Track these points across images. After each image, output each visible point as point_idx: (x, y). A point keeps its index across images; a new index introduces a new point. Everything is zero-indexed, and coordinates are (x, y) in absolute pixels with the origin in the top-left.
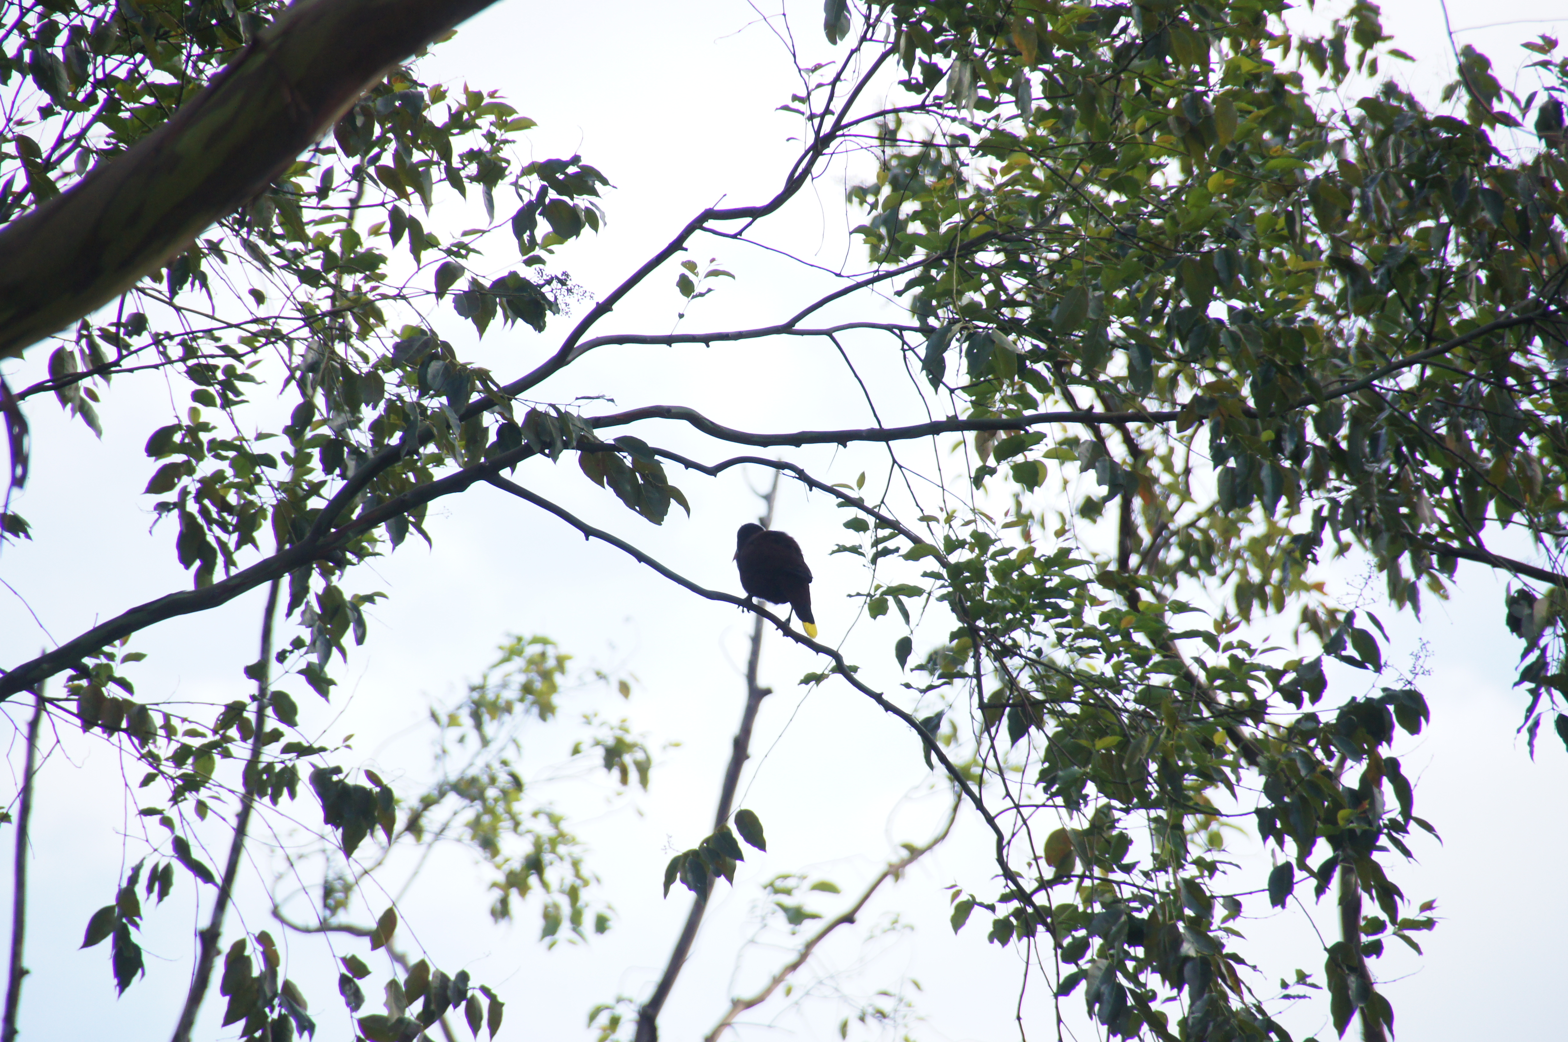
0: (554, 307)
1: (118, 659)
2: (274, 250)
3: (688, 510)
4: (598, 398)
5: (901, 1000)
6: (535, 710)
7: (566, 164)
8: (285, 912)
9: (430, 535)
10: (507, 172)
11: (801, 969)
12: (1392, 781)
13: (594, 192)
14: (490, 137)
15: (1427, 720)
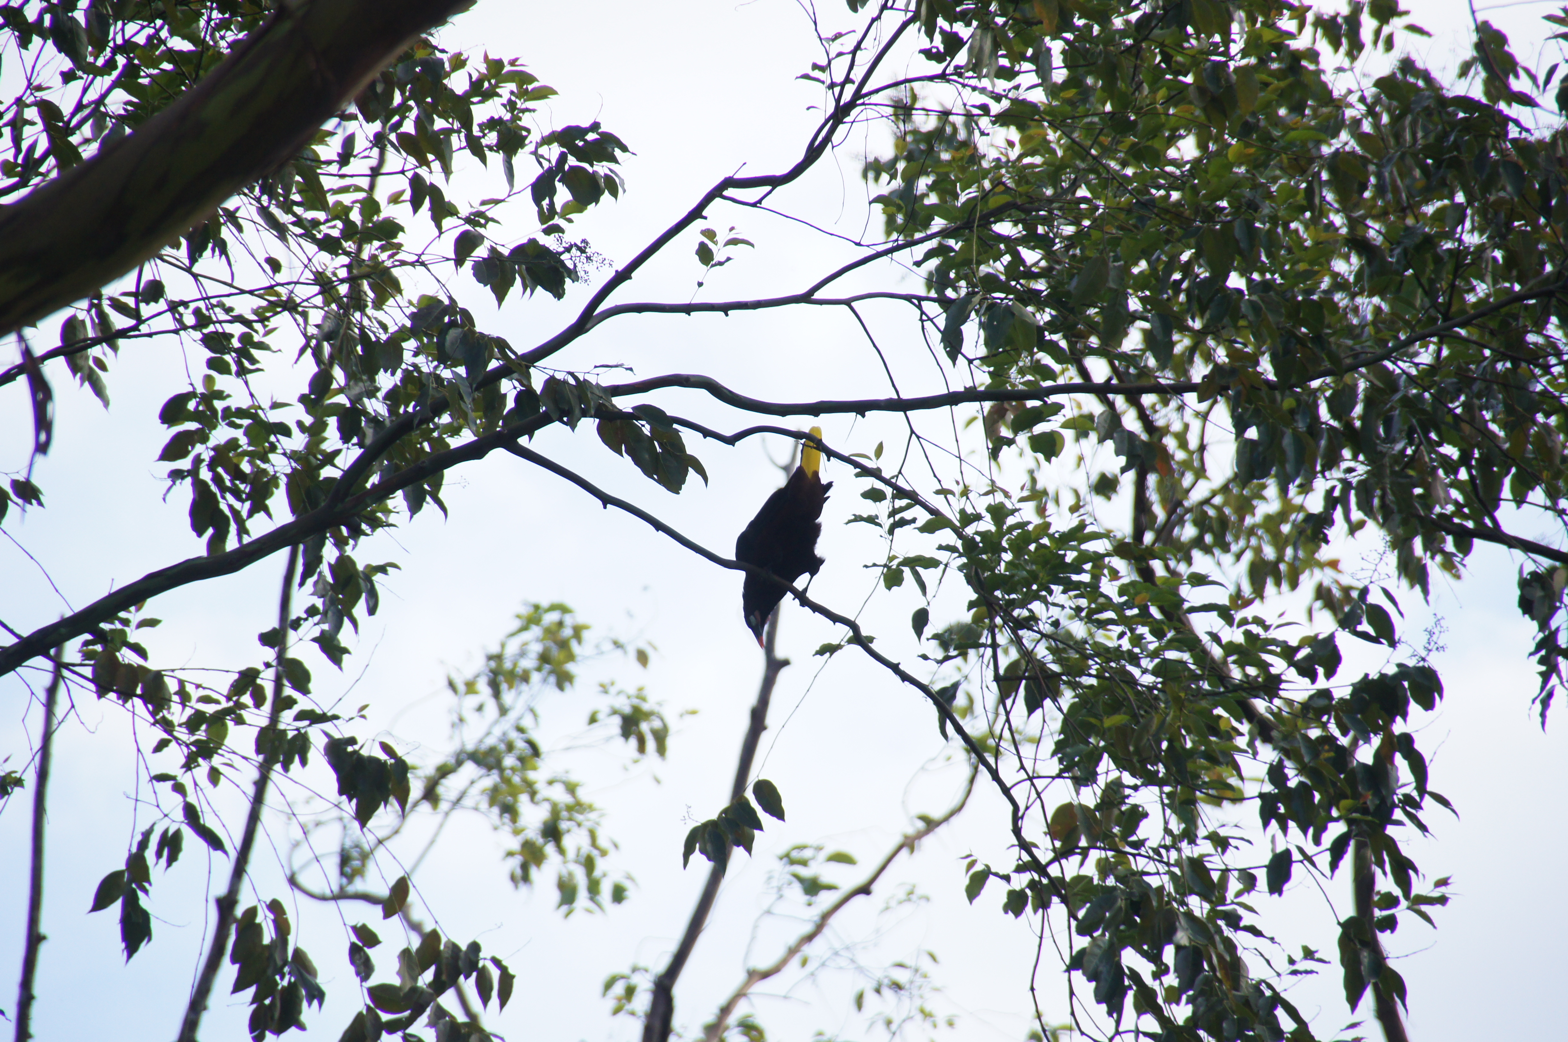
0: (573, 274)
1: (133, 624)
2: (290, 218)
3: (706, 479)
4: (616, 366)
5: (916, 971)
6: (552, 679)
7: (586, 131)
8: (301, 879)
9: (446, 504)
10: (527, 142)
11: (818, 941)
12: (1405, 757)
13: (614, 160)
14: (511, 105)
15: (1441, 697)
